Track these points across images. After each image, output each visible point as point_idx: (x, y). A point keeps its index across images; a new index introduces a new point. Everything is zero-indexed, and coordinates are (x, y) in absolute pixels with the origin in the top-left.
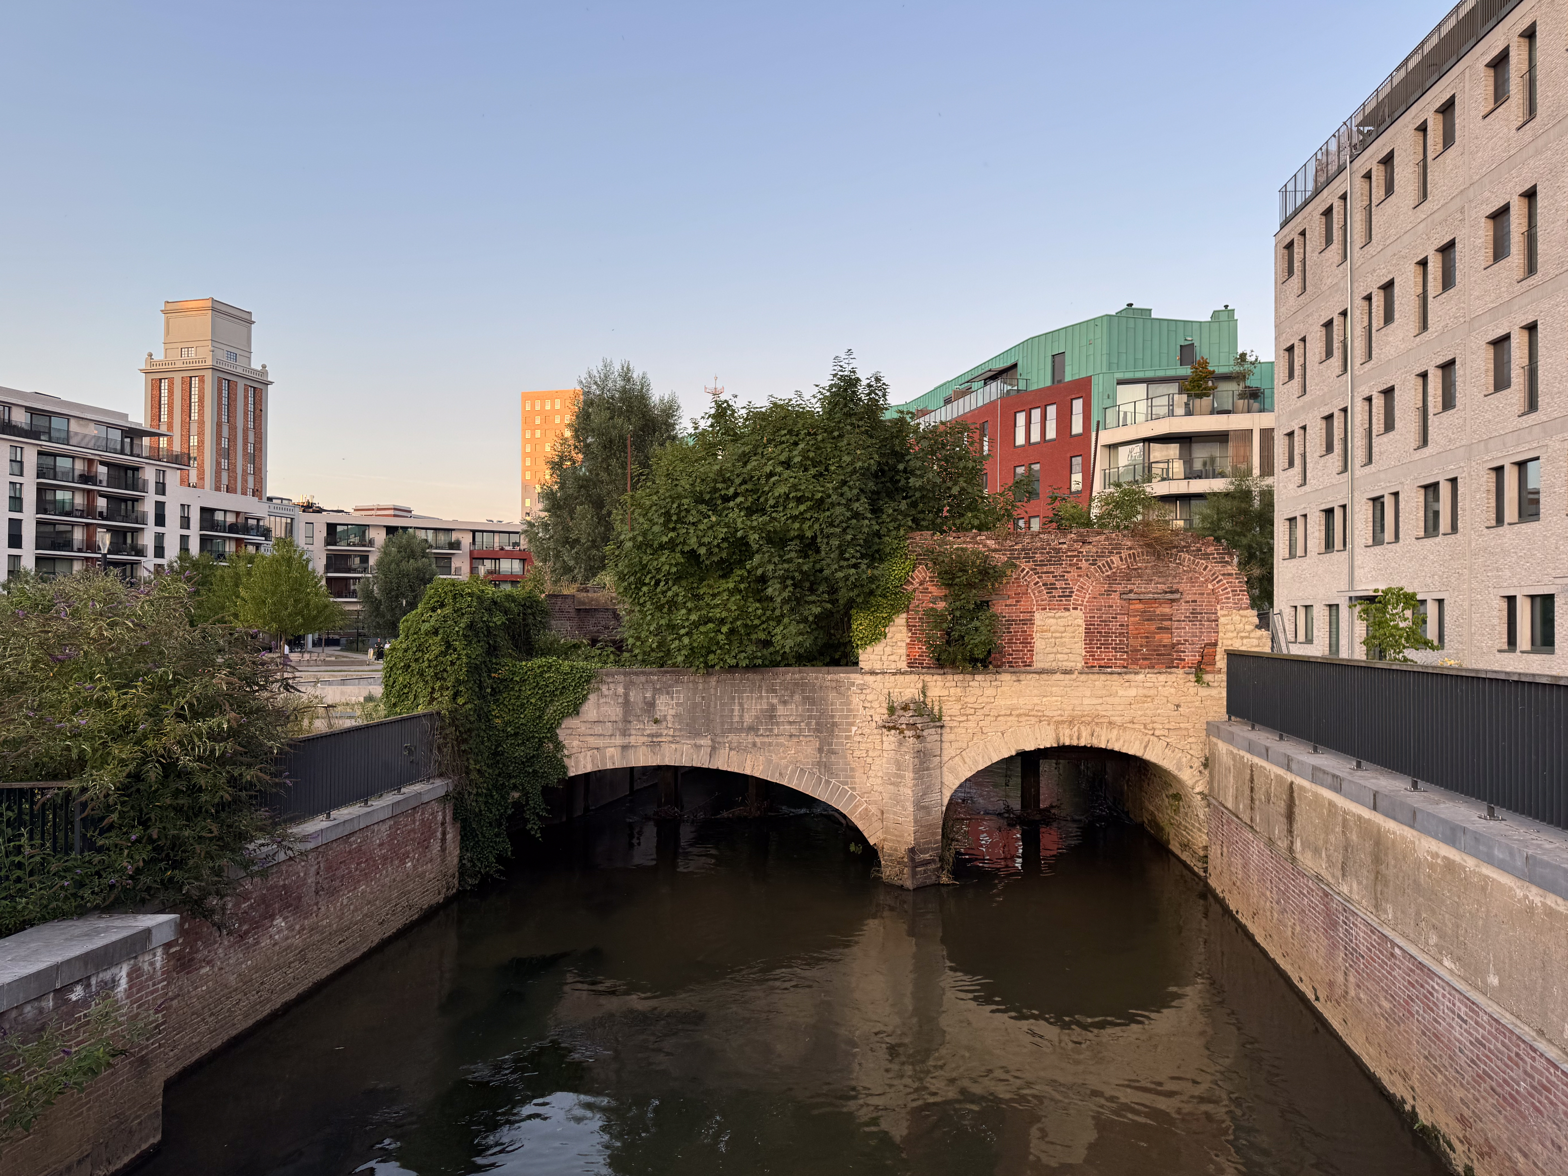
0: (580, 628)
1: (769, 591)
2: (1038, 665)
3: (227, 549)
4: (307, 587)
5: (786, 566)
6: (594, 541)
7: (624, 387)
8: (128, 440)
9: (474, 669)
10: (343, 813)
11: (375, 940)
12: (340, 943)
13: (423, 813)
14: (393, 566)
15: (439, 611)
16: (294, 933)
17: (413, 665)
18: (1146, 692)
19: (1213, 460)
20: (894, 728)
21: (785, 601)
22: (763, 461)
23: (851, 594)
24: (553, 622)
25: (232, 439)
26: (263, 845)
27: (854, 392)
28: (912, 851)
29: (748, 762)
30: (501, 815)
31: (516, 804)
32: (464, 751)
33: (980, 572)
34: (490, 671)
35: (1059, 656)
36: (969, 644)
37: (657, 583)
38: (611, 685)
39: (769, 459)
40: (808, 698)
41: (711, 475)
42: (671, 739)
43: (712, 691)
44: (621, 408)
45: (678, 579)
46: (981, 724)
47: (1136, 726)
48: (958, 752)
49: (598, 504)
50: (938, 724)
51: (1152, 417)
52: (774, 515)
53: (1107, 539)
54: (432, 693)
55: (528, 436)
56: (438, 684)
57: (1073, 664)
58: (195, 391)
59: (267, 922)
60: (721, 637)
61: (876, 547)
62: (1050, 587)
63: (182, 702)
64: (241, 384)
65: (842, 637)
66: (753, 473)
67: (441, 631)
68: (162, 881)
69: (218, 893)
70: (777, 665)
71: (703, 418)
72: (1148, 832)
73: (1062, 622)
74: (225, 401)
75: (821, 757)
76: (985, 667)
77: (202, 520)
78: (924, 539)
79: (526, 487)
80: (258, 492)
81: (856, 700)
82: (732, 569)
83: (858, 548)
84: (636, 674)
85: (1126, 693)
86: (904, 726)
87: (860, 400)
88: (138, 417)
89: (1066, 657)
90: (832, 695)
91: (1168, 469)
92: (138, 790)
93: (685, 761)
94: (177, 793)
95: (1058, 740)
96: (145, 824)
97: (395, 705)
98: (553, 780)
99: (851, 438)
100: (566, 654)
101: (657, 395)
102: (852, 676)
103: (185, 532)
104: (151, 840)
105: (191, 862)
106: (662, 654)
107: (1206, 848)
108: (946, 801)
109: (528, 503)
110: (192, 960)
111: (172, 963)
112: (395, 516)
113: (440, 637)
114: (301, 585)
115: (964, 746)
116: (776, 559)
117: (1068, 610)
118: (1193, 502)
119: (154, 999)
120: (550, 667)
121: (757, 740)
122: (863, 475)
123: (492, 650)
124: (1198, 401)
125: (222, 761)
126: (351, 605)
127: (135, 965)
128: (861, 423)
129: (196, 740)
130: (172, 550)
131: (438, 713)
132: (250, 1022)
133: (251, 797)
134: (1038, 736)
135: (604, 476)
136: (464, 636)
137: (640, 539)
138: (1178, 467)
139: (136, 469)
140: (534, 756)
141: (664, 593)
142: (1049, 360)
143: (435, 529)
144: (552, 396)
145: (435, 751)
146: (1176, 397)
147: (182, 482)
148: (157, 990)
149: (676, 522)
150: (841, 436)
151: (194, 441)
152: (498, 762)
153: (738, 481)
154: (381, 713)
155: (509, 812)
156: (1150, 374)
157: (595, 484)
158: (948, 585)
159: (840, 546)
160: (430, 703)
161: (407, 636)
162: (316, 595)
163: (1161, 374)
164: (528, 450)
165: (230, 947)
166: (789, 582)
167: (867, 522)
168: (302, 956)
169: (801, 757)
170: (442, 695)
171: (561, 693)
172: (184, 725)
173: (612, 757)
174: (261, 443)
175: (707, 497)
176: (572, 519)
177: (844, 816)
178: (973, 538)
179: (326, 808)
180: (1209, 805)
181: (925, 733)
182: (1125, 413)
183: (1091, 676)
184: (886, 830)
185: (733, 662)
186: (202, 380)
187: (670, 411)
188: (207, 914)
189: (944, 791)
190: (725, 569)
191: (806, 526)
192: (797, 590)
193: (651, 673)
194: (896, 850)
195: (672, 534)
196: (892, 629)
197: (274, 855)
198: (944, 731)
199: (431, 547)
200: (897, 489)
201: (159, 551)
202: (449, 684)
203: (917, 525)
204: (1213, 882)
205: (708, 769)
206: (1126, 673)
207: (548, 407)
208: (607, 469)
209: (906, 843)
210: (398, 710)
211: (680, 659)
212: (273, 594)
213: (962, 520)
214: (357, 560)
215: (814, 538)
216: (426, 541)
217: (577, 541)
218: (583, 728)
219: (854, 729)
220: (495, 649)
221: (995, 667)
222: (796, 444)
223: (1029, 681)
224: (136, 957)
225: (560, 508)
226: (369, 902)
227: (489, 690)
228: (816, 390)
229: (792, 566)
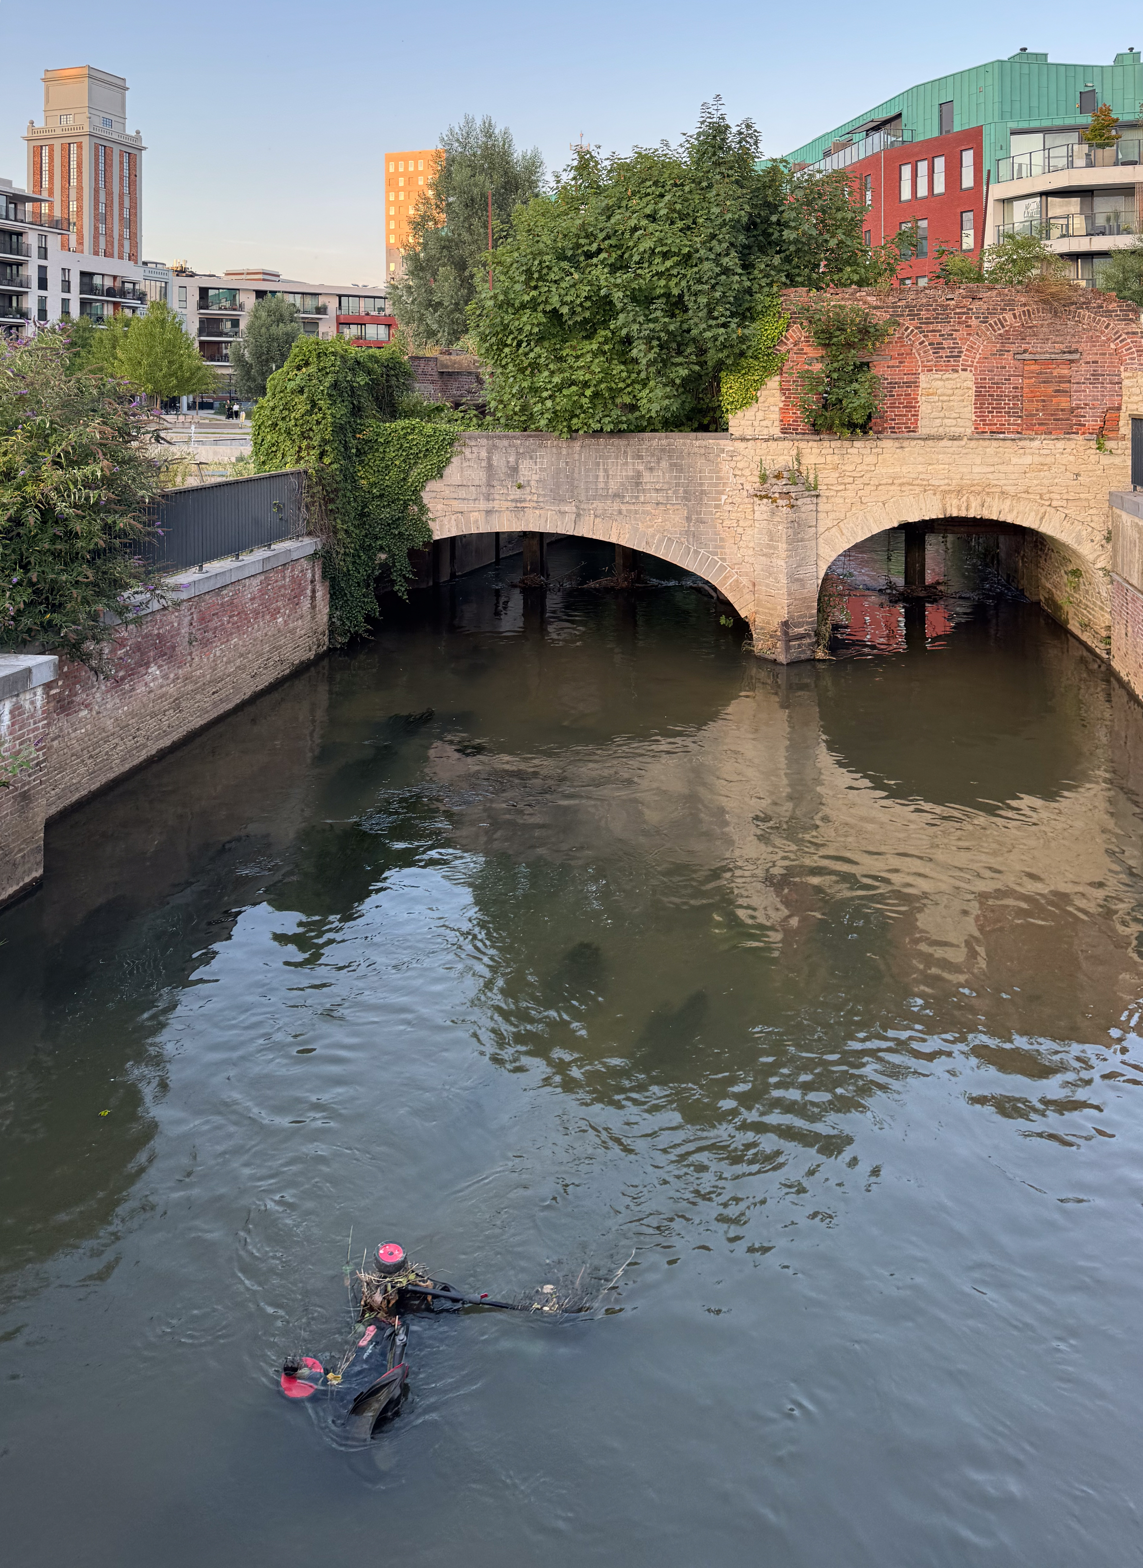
0: (443, 391)
1: (634, 353)
2: (922, 431)
3: (105, 313)
4: (180, 348)
5: (651, 326)
6: (457, 304)
7: (486, 143)
8: (12, 206)
9: (339, 429)
10: (214, 567)
11: (247, 692)
12: (214, 693)
13: (293, 571)
14: (263, 330)
15: (304, 370)
16: (169, 681)
17: (280, 423)
18: (1041, 459)
19: (1117, 215)
20: (767, 497)
21: (650, 364)
22: (628, 214)
23: (720, 355)
24: (417, 385)
25: (109, 205)
26: (137, 593)
27: (723, 140)
28: (785, 624)
29: (614, 529)
30: (369, 576)
31: (384, 566)
32: (331, 511)
33: (860, 331)
34: (355, 432)
35: (946, 421)
36: (847, 408)
37: (519, 345)
38: (475, 449)
39: (633, 213)
40: (675, 465)
41: (573, 230)
42: (535, 505)
43: (576, 457)
44: (483, 165)
45: (540, 340)
46: (860, 493)
47: (1031, 496)
48: (835, 522)
49: (461, 266)
50: (813, 493)
51: (1049, 169)
52: (639, 271)
53: (999, 294)
54: (299, 452)
55: (392, 198)
56: (305, 443)
57: (962, 430)
58: (74, 157)
59: (142, 670)
60: (584, 401)
61: (747, 305)
62: (937, 347)
63: (59, 450)
64: (116, 150)
65: (711, 401)
66: (617, 228)
67: (306, 390)
68: (42, 623)
69: (94, 638)
70: (643, 430)
71: (565, 170)
72: (1044, 611)
73: (950, 384)
74: (101, 166)
75: (689, 526)
76: (865, 433)
77: (82, 284)
78: (798, 296)
79: (390, 251)
80: (133, 257)
81: (725, 467)
82: (596, 330)
83: (728, 306)
84: (499, 438)
85: (1020, 461)
86: (777, 495)
87: (730, 148)
88: (22, 184)
89: (954, 422)
90: (700, 462)
91: (1067, 225)
92: (18, 534)
93: (548, 527)
94: (55, 538)
95: (945, 510)
96: (26, 567)
97: (264, 463)
98: (419, 543)
99: (721, 188)
100: (429, 416)
101: (520, 150)
102: (722, 442)
103: (66, 296)
104: (31, 584)
105: (69, 606)
106: (524, 418)
107: (1108, 628)
108: (822, 575)
109: (392, 267)
110: (72, 702)
111: (52, 704)
112: (264, 280)
113: (305, 396)
114: (174, 347)
115: (842, 516)
116: (641, 319)
117: (957, 371)
118: (1096, 261)
119: (35, 737)
120: (413, 429)
121: (623, 507)
122: (733, 227)
123: (356, 411)
124: (1099, 151)
125: (96, 508)
126: (225, 370)
127: (17, 702)
128: (730, 172)
129: (72, 487)
130: (54, 314)
131: (306, 472)
132: (127, 766)
133: (125, 545)
134: (923, 506)
135: (466, 236)
136: (330, 395)
137: (501, 297)
138: (1079, 224)
139: (20, 234)
140: (399, 518)
141: (526, 354)
142: (936, 109)
143: (303, 294)
144: (416, 157)
145: (303, 510)
146: (1076, 147)
147: (63, 246)
148: (37, 729)
149: (538, 280)
150: (710, 186)
151: (73, 206)
152: (364, 523)
153: (601, 236)
154: (251, 471)
155: (377, 573)
156: (1046, 123)
157: (457, 245)
158: (825, 345)
159: (708, 304)
160: (298, 461)
161: (274, 395)
162: (189, 356)
163: (1058, 122)
164: (392, 213)
165: (107, 692)
166: (655, 343)
167: (737, 277)
168: (176, 705)
169: (668, 525)
170: (308, 454)
171: (425, 456)
172: (60, 472)
173: (476, 521)
174: (136, 208)
175: (569, 253)
176: (435, 280)
177: (715, 589)
178: (852, 294)
179: (199, 560)
180: (1112, 582)
181: (799, 503)
182: (1020, 165)
183: (981, 442)
184: (758, 603)
185: (597, 426)
186: (80, 146)
187: (533, 166)
188: (85, 658)
189: (820, 563)
190: (589, 329)
191: (672, 284)
192: (665, 351)
193: (514, 437)
194: (768, 623)
195: (534, 293)
196: (764, 393)
197: (148, 603)
198: (820, 500)
199: (298, 311)
200: (770, 243)
201: (43, 314)
202: (316, 444)
203: (792, 281)
204: (1116, 665)
205: (573, 536)
206: (1020, 439)
207: (411, 169)
208: (469, 230)
209: (779, 616)
210: (267, 467)
211: (543, 422)
212: (149, 355)
213: (840, 275)
214: (229, 324)
215: (681, 296)
216: (294, 305)
217: (440, 304)
218: (447, 492)
219: (724, 497)
220: (359, 410)
221: (875, 433)
222: (662, 196)
223: (913, 448)
224: (17, 695)
225: (422, 269)
226: (241, 655)
227: (354, 451)
228: (684, 138)
229: (658, 327)
